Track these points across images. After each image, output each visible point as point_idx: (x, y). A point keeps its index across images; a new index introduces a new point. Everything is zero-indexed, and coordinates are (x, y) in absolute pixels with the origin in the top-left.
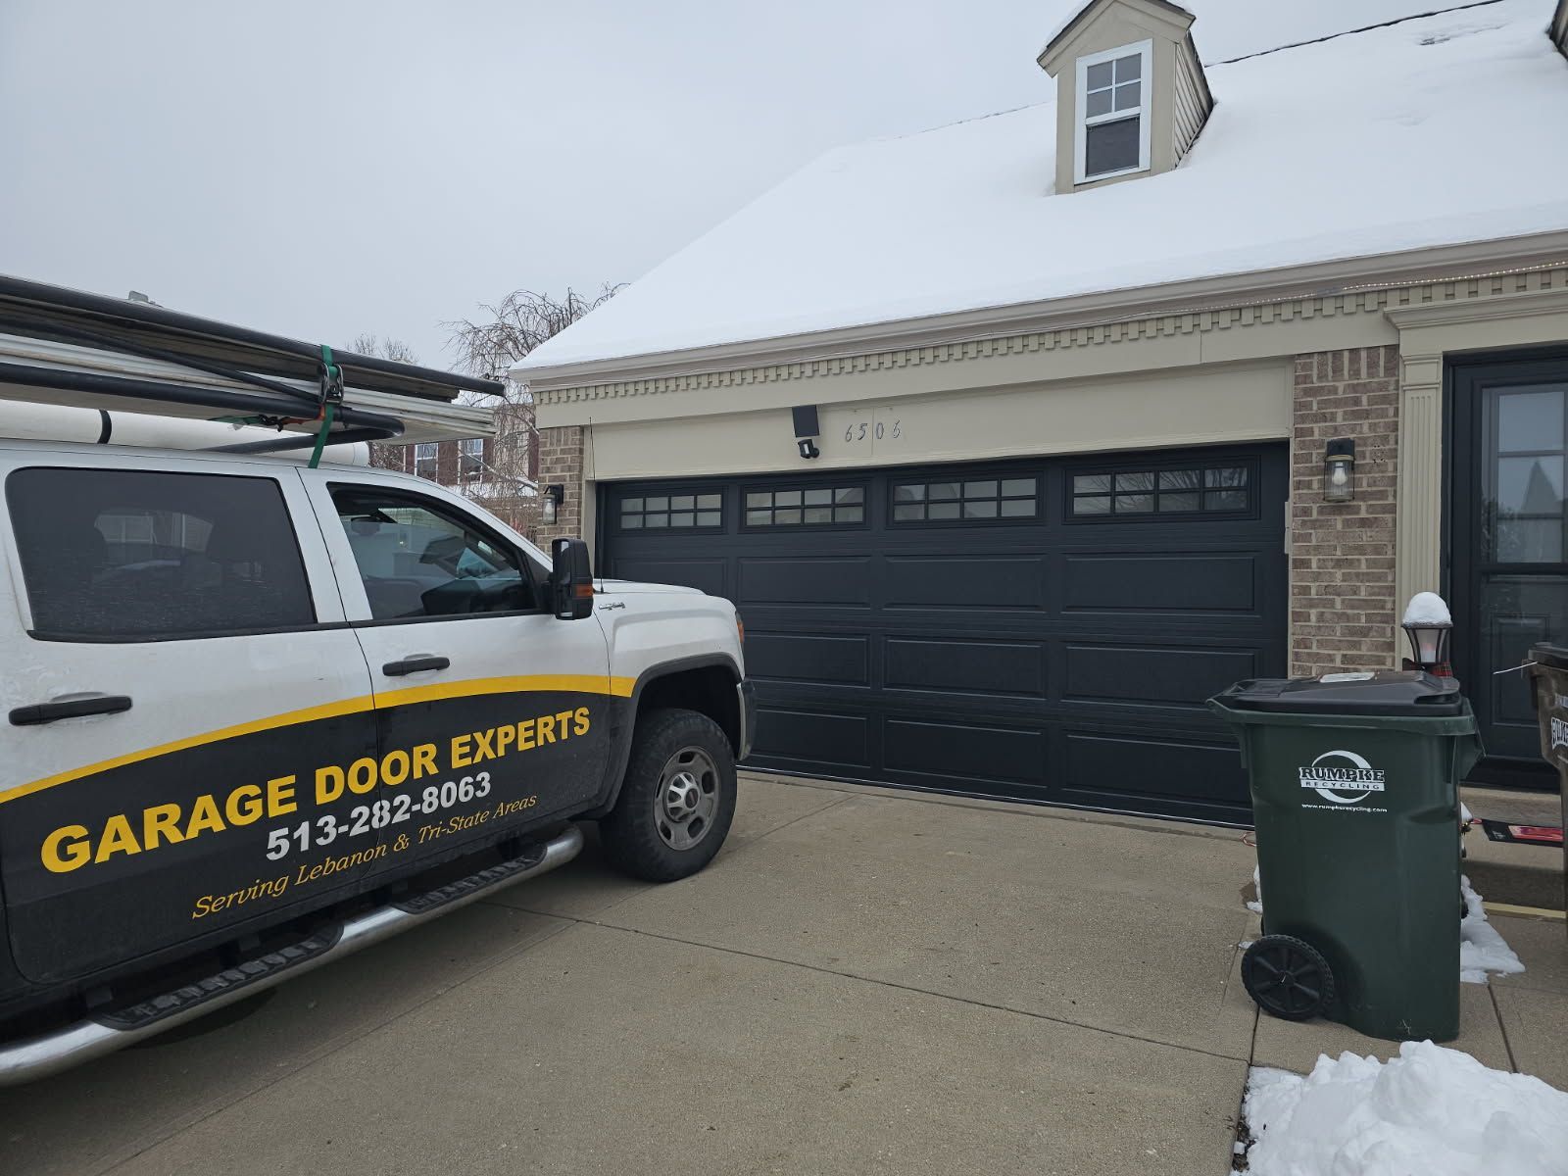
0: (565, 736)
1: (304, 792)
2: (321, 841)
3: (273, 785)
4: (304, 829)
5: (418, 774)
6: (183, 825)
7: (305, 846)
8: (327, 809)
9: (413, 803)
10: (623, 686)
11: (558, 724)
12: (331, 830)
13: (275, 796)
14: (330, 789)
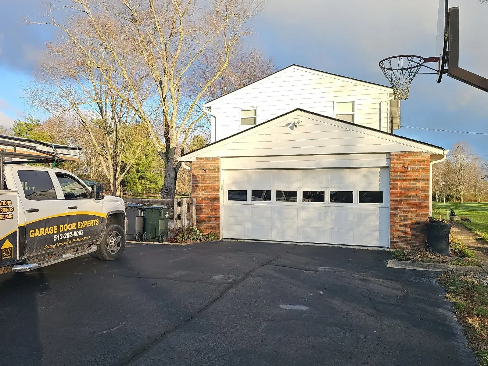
0: (95, 225)
1: (58, 229)
2: (61, 239)
3: (55, 227)
4: (58, 236)
5: (73, 229)
6: (44, 232)
7: (58, 239)
8: (62, 233)
9: (73, 234)
10: (105, 216)
11: (94, 222)
12: (62, 237)
13: (55, 229)
14: (61, 229)
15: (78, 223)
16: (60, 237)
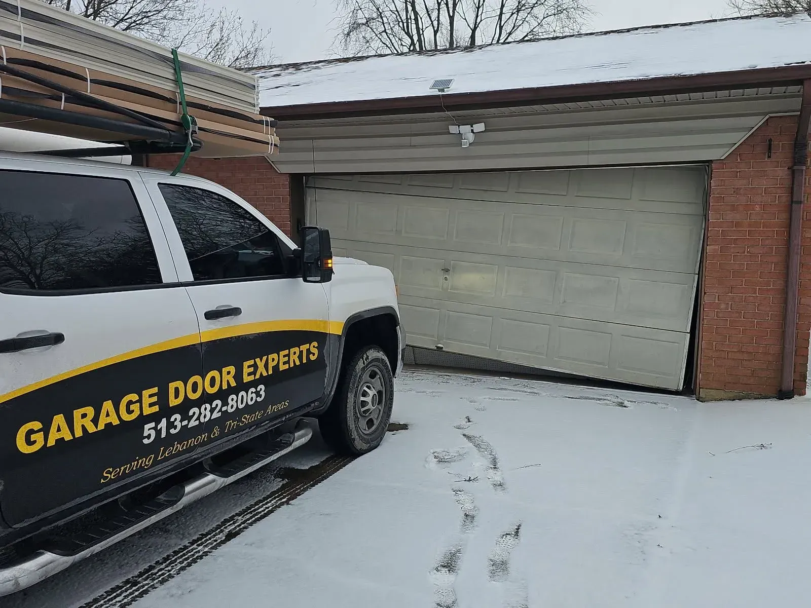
0: (305, 361)
1: (163, 396)
2: (173, 431)
3: (146, 393)
4: (163, 423)
5: (225, 387)
6: (95, 421)
7: (163, 435)
8: (176, 409)
9: (223, 406)
10: (336, 328)
11: (301, 352)
12: (178, 423)
13: (146, 401)
14: (177, 396)
15: (246, 364)
16: (171, 425)
